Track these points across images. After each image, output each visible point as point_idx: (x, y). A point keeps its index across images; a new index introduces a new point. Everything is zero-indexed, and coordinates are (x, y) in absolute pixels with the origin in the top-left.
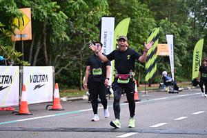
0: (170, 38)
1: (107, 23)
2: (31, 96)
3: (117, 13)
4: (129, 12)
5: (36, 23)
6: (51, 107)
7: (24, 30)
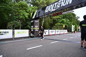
0: (80, 27)
1: (73, 26)
2: (65, 33)
3: (73, 24)
4: (75, 24)
5: (65, 26)
6: (67, 34)
7: (64, 27)
